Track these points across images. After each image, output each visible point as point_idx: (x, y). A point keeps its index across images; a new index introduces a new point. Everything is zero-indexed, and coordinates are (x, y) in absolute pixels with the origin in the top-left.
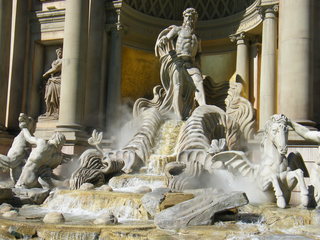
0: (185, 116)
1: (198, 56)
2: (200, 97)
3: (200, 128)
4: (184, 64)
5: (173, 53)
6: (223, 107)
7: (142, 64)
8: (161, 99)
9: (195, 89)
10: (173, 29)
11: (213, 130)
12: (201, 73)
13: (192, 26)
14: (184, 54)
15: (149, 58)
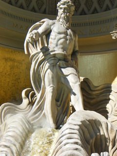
0: (59, 123)
1: (74, 54)
2: (76, 101)
3: (76, 138)
4: (59, 62)
5: (45, 50)
6: (105, 113)
7: (10, 63)
8: (31, 103)
9: (70, 91)
10: (46, 23)
11: (92, 141)
12: (78, 73)
13: (67, 19)
14: (58, 51)
15: (18, 57)
